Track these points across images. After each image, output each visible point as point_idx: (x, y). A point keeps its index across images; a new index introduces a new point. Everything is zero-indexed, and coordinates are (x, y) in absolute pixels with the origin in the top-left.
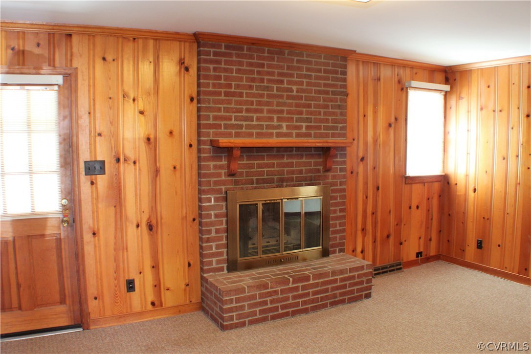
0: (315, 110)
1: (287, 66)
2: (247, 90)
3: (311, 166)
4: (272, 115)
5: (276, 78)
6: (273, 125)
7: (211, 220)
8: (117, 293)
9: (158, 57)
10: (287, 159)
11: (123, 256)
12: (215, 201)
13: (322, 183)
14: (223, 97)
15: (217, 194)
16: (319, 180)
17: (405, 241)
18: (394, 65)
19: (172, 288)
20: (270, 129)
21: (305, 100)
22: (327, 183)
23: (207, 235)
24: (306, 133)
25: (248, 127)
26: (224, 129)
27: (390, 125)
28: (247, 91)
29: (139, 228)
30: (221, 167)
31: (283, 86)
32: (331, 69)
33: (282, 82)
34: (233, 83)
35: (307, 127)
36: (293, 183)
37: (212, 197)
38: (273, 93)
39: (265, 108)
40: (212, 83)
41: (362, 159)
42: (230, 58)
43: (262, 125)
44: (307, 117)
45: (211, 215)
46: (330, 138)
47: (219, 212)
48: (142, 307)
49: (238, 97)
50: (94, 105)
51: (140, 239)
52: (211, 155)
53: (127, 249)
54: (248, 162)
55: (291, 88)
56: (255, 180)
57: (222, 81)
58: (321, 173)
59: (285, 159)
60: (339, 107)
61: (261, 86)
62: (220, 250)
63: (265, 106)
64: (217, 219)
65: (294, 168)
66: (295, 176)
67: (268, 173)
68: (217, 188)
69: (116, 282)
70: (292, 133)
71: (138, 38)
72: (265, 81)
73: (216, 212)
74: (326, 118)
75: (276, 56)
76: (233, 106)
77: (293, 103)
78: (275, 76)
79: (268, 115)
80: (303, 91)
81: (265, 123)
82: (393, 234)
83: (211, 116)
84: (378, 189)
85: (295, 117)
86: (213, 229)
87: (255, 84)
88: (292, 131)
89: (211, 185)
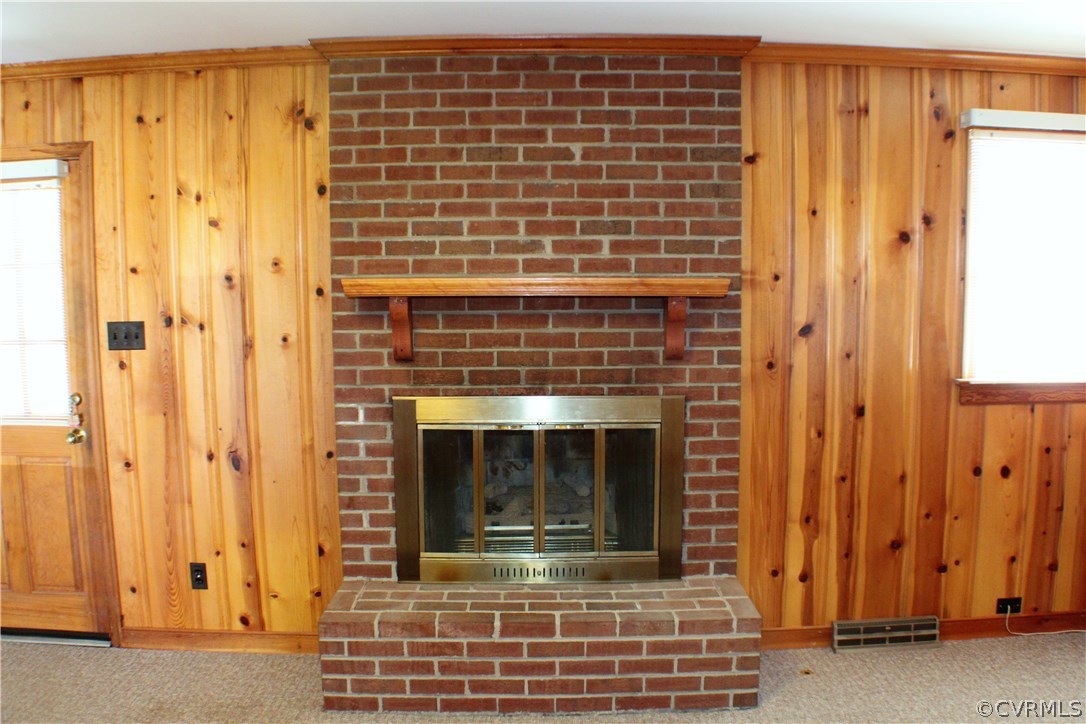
0: (638, 200)
1: (554, 94)
2: (443, 160)
3: (629, 345)
4: (513, 219)
5: (524, 125)
6: (516, 243)
7: (357, 459)
8: (173, 586)
9: (246, 104)
10: (555, 326)
11: (183, 515)
12: (367, 417)
13: (661, 392)
14: (383, 182)
15: (371, 402)
16: (654, 381)
17: (957, 563)
18: (920, 69)
19: (283, 595)
20: (507, 251)
21: (608, 177)
22: (677, 391)
23: (349, 491)
24: (611, 260)
25: (447, 248)
26: (387, 254)
27: (904, 238)
28: (445, 163)
29: (214, 461)
30: (380, 341)
31: (542, 146)
32: (688, 94)
33: (540, 135)
34: (409, 147)
35: (615, 246)
36: (573, 386)
37: (360, 407)
38: (516, 163)
39: (494, 201)
40: (357, 151)
41: (806, 331)
42: (401, 89)
43: (486, 244)
44: (616, 219)
45: (356, 447)
46: (688, 273)
47: (377, 442)
48: (222, 624)
49: (422, 179)
50: (124, 211)
51: (215, 485)
52: (357, 312)
53: (190, 502)
54: (448, 331)
55: (568, 149)
56: (466, 375)
57: (382, 145)
58: (657, 363)
59: (550, 326)
60: (717, 191)
61: (481, 148)
62: (381, 529)
63: (492, 197)
64: (371, 459)
65: (577, 349)
66: (578, 368)
67: (503, 359)
68: (371, 387)
69: (171, 564)
70: (571, 262)
71: (205, 69)
72: (493, 135)
73: (369, 442)
74: (675, 222)
75: (522, 74)
76: (408, 200)
77: (572, 185)
78: (519, 123)
79: (502, 219)
80: (601, 154)
81: (492, 239)
82: (914, 540)
83: (355, 226)
84: (860, 412)
85: (578, 220)
86: (363, 479)
87: (465, 146)
88: (571, 256)
89: (355, 380)
